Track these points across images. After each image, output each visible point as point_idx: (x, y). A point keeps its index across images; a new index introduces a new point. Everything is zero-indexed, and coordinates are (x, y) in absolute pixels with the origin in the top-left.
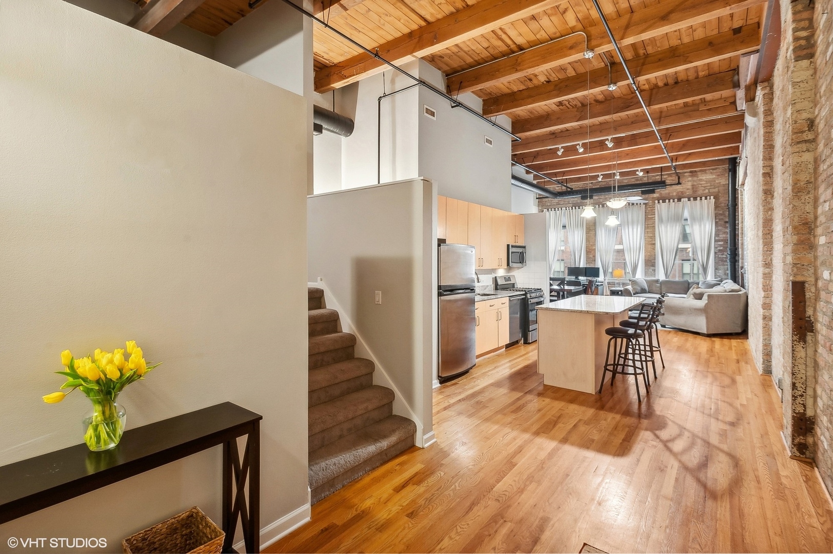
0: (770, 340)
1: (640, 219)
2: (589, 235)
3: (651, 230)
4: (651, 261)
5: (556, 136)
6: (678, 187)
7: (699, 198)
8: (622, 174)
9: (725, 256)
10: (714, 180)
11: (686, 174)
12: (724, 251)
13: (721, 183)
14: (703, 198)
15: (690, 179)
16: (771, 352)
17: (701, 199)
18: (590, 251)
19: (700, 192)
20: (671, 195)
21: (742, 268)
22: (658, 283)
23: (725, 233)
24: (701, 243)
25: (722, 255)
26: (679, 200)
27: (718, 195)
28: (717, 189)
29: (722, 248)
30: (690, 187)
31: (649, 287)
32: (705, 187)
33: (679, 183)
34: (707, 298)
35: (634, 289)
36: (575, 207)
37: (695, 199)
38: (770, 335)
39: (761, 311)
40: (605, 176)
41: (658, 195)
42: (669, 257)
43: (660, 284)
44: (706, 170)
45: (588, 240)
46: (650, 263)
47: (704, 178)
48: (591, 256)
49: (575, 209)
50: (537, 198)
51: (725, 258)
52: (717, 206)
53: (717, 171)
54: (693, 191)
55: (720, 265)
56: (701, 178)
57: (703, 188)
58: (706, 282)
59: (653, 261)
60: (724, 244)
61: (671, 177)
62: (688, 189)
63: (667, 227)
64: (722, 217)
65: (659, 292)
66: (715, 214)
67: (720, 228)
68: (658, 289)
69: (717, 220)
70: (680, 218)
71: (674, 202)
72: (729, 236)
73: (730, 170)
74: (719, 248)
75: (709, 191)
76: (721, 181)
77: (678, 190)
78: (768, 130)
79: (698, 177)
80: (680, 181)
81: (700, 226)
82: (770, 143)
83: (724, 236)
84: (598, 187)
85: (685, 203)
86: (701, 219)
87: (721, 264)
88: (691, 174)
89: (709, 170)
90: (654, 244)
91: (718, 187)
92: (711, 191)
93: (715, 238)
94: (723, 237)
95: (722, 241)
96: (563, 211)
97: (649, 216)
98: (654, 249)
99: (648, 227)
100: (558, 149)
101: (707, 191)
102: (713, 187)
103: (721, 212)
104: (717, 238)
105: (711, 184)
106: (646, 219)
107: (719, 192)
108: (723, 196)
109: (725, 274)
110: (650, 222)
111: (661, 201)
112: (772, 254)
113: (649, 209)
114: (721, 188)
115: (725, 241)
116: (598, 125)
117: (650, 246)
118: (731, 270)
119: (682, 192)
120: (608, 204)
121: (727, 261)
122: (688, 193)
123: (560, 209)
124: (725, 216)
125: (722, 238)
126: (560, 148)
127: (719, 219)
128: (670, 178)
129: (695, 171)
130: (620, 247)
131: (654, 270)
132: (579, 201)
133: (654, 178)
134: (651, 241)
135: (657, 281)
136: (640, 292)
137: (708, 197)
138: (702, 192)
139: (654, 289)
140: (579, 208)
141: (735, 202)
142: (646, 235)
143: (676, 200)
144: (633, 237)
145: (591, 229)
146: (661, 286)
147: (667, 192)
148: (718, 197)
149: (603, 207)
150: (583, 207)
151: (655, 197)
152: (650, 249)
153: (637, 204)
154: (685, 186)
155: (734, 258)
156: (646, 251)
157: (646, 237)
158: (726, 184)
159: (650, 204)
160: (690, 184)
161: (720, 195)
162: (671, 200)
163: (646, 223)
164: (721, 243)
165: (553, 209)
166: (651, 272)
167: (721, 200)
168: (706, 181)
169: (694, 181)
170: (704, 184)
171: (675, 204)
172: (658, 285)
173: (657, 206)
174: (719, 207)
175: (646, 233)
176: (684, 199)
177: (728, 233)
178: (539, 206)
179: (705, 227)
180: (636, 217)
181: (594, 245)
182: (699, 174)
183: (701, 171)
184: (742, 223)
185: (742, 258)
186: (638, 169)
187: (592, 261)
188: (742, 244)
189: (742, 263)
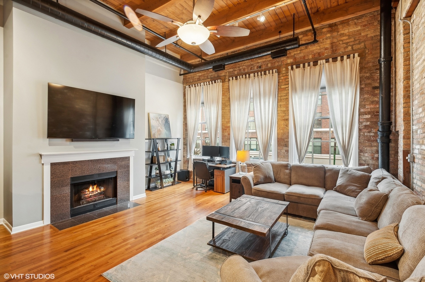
2: (224, 111)
3: (284, 103)
4: (284, 139)
7: (339, 58)
9: (373, 134)
10: (359, 32)
11: (325, 30)
12: (372, 127)
13: (369, 36)
14: (345, 57)
15: (329, 35)
17: (342, 60)
19: (341, 51)
20: (306, 58)
21: (406, 153)
22: (287, 169)
23: (372, 102)
25: (369, 132)
26: (315, 64)
27: (364, 51)
28: (363, 44)
29: (368, 123)
30: (328, 46)
31: (275, 173)
32: (347, 43)
33: (315, 41)
35: (256, 177)
37: (335, 60)
42: (303, 135)
43: (291, 170)
45: (223, 117)
46: (283, 142)
47: (346, 31)
48: (226, 134)
49: (212, 84)
50: (180, 75)
51: (373, 136)
52: (362, 69)
54: (333, 51)
55: (366, 146)
56: (342, 32)
57: (345, 45)
58: (349, 173)
59: (286, 140)
60: (371, 118)
61: (307, 35)
62: (326, 49)
63: (300, 98)
64: (369, 81)
65: (288, 181)
66: (360, 78)
67: (366, 96)
68: (287, 177)
69: (363, 86)
70: (316, 85)
71: (309, 65)
72: (379, 106)
73: (382, 10)
74: (364, 124)
75: (352, 48)
76: (369, 33)
77: (315, 52)
79: (338, 32)
80: (317, 39)
81: (341, 94)
83: (372, 106)
85: (322, 66)
86: (343, 82)
87: (367, 144)
89: (353, 19)
90: (287, 120)
91: (364, 41)
92: (355, 47)
93: (359, 110)
94: (371, 109)
95: (369, 113)
96: (202, 86)
97: (282, 87)
98: (287, 125)
99: (281, 100)
101: (350, 48)
103: (368, 75)
104: (362, 110)
105: (354, 38)
106: (279, 89)
107: (366, 48)
108: (371, 53)
109: (373, 158)
110: (283, 93)
111: (294, 67)
113: (282, 78)
114: (368, 43)
115: (374, 114)
117: (283, 122)
118: (383, 153)
119: (319, 54)
121: (377, 141)
122: (327, 53)
123: (199, 84)
124: (374, 80)
125: (369, 110)
127: (366, 85)
128: (306, 38)
129: (335, 24)
131: (287, 151)
134: (284, 116)
135: (286, 166)
136: (262, 181)
137: (352, 55)
138: (343, 51)
139: (282, 176)
140: (215, 82)
142: (279, 109)
143: (312, 63)
144: (265, 111)
145: (227, 104)
146: (290, 173)
147: (302, 55)
148: (364, 54)
149: (236, 79)
150: (219, 80)
151: (289, 64)
152: (283, 126)
153: (269, 73)
154: (322, 46)
155: (388, 137)
156: (279, 128)
157: (279, 112)
158: (375, 36)
159: (284, 72)
160: (328, 41)
161: (367, 51)
162: (306, 64)
163: (279, 95)
164: (369, 116)
165: (193, 85)
166: (284, 153)
167: (369, 57)
168: (349, 36)
169: (333, 37)
170: (347, 39)
171: (311, 68)
172: (287, 171)
173: (291, 73)
174: (365, 68)
175: (279, 106)
176: (322, 61)
177: (377, 102)
178: (183, 83)
179: (347, 94)
180: (268, 88)
181: (229, 122)
182: (340, 27)
183: (342, 23)
184: (408, 78)
185: (408, 137)
186: (260, 13)
187: (227, 139)
188: (407, 114)
189: (408, 145)
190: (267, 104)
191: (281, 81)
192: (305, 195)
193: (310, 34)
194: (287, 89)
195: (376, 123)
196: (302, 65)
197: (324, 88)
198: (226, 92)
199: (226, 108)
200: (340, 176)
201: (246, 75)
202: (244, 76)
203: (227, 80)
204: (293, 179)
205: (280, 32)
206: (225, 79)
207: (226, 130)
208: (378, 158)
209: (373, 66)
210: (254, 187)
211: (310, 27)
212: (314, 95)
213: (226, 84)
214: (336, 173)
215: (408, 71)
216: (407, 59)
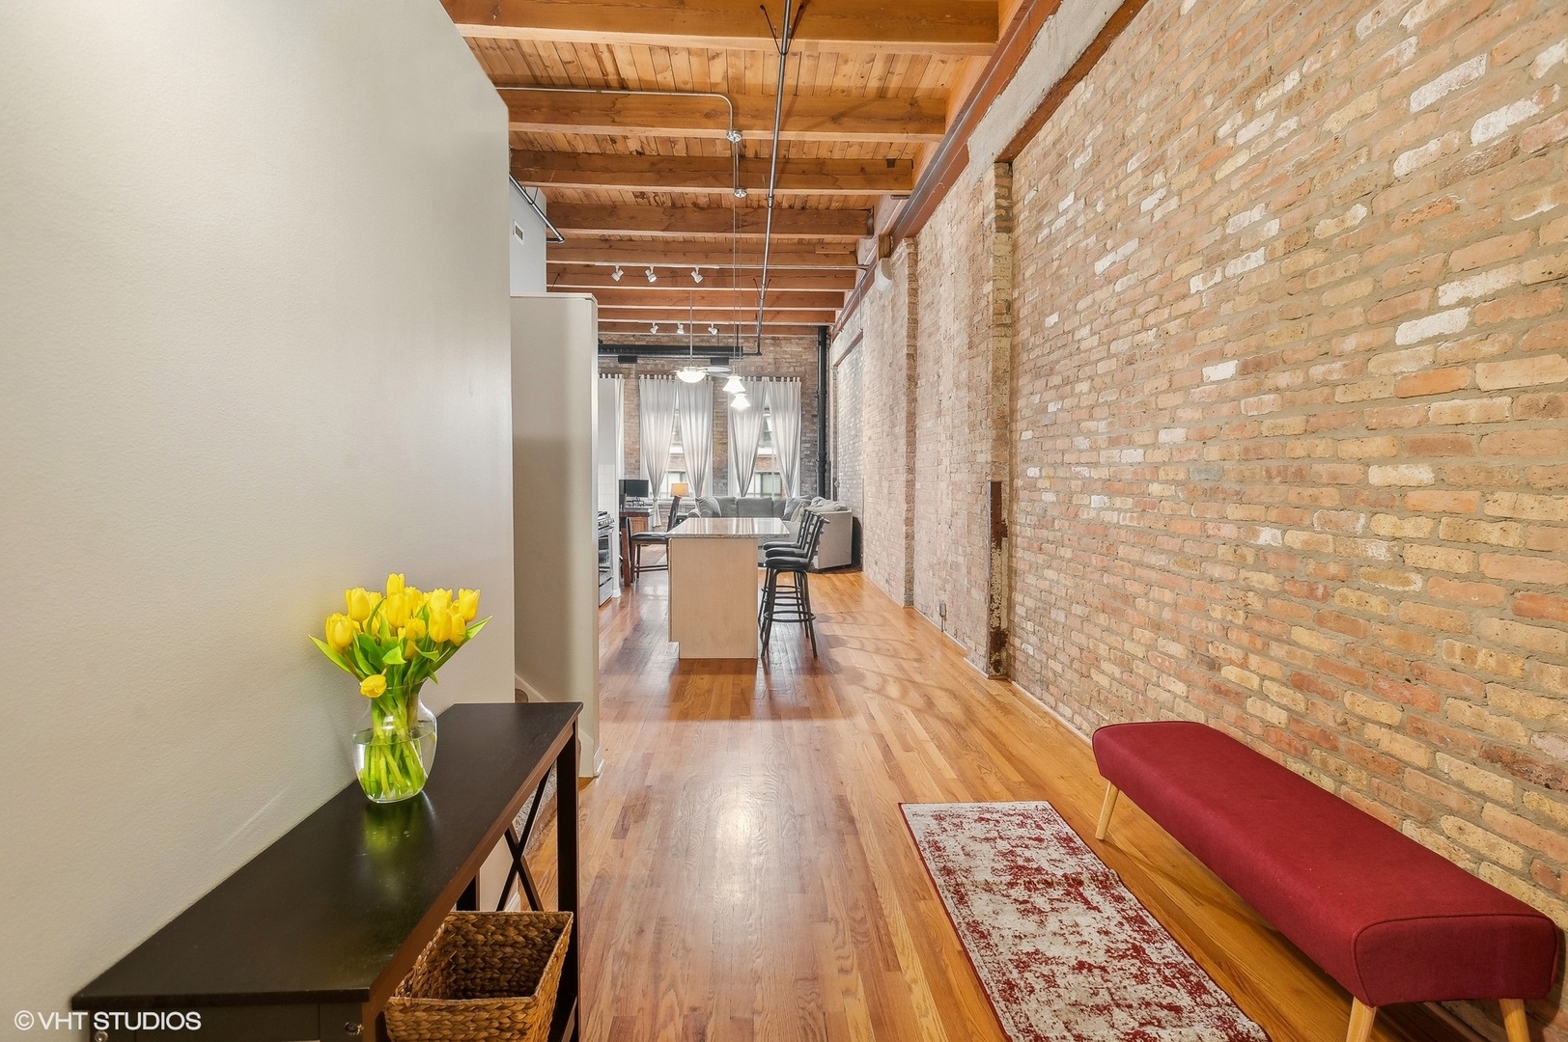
0: (912, 564)
1: (707, 406)
4: (721, 469)
5: (611, 246)
6: (757, 359)
7: (782, 379)
8: (686, 327)
9: (812, 464)
10: (800, 355)
11: (767, 341)
12: (811, 457)
13: (810, 360)
14: (788, 379)
15: (772, 348)
16: (913, 578)
17: (785, 381)
18: (632, 453)
19: (784, 370)
20: (749, 369)
21: (835, 480)
22: (734, 504)
23: (812, 431)
24: (785, 445)
25: (809, 462)
26: (759, 379)
27: (805, 377)
28: (803, 368)
29: (808, 453)
30: (771, 361)
31: (722, 509)
32: (789, 363)
33: (759, 354)
36: (607, 375)
37: (779, 379)
38: (912, 557)
39: (904, 528)
40: (662, 328)
41: (732, 368)
42: (745, 464)
43: (737, 504)
44: (791, 339)
46: (720, 472)
47: (788, 349)
49: (607, 378)
51: (812, 466)
52: (803, 393)
53: (804, 342)
54: (776, 368)
55: (806, 477)
56: (785, 349)
57: (788, 365)
59: (724, 470)
60: (811, 447)
61: (749, 342)
62: (769, 364)
63: (742, 419)
64: (809, 409)
66: (802, 404)
67: (806, 423)
68: (734, 512)
69: (804, 413)
71: (752, 380)
72: (816, 435)
73: (820, 346)
74: (805, 453)
75: (794, 370)
76: (809, 357)
77: (758, 364)
78: (912, 300)
79: (781, 348)
80: (760, 350)
81: (784, 419)
82: (914, 317)
83: (811, 435)
84: (644, 343)
85: (766, 384)
86: (786, 407)
87: (807, 472)
88: (773, 341)
89: (794, 338)
90: (726, 444)
91: (806, 365)
92: (798, 369)
93: (801, 438)
95: (809, 442)
97: (718, 400)
98: (726, 451)
99: (717, 417)
100: (613, 270)
101: (792, 369)
102: (798, 364)
103: (808, 402)
104: (803, 438)
105: (797, 359)
106: (715, 403)
107: (807, 373)
108: (810, 381)
109: (812, 488)
110: (720, 409)
112: (915, 456)
113: (718, 388)
114: (809, 368)
115: (812, 442)
116: (681, 242)
117: (720, 447)
118: (819, 483)
119: (762, 367)
120: (679, 374)
121: (814, 471)
122: (770, 369)
124: (812, 408)
125: (809, 438)
126: (617, 268)
127: (806, 411)
128: (748, 344)
129: (779, 339)
130: (678, 450)
131: (726, 484)
132: (612, 365)
133: (725, 340)
134: (721, 439)
135: (732, 500)
137: (794, 379)
138: (786, 371)
139: (729, 512)
140: (613, 377)
141: (825, 387)
142: (715, 429)
143: (755, 378)
144: (696, 430)
145: (635, 414)
146: (737, 508)
147: (742, 363)
148: (804, 379)
149: (652, 378)
150: (620, 375)
152: (720, 451)
154: (766, 359)
155: (824, 466)
156: (714, 454)
157: (716, 434)
158: (813, 362)
159: (720, 381)
160: (772, 356)
161: (807, 377)
162: (749, 378)
163: (715, 410)
164: (808, 445)
166: (723, 487)
167: (809, 387)
168: (791, 355)
169: (777, 353)
170: (789, 359)
171: (754, 382)
172: (734, 506)
174: (806, 394)
175: (714, 426)
176: (765, 378)
177: (815, 431)
179: (790, 420)
181: (639, 441)
182: (782, 342)
183: (785, 339)
184: (836, 417)
185: (836, 467)
186: (712, 323)
187: (635, 469)
188: (835, 447)
189: (836, 473)
190: (700, 421)
191: (716, 392)
194: (724, 404)
195: (815, 452)
197: (767, 410)
198: (633, 395)
199: (633, 420)
200: (786, 505)
201: (668, 376)
202: (665, 376)
203: (633, 376)
204: (742, 513)
206: (629, 374)
208: (815, 487)
209: (812, 393)
213: (634, 382)
214: (783, 504)
215: (836, 412)
216: (836, 401)
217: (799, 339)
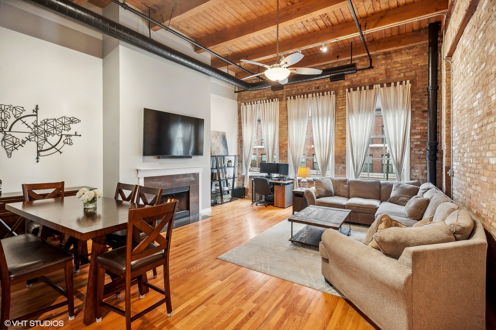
2: (282, 129)
3: (342, 123)
4: (341, 157)
6: (371, 72)
7: (393, 84)
9: (422, 153)
10: (410, 61)
11: (379, 57)
12: (422, 147)
13: (419, 65)
14: (398, 83)
15: (383, 62)
17: (395, 85)
18: (283, 146)
19: (395, 77)
20: (363, 82)
21: (448, 168)
22: (346, 184)
23: (422, 124)
24: (395, 136)
25: (419, 151)
26: (371, 87)
27: (415, 79)
28: (414, 72)
29: (419, 143)
30: (383, 72)
31: (335, 188)
32: (400, 70)
33: (371, 67)
34: (410, 261)
35: (318, 191)
37: (389, 85)
41: (349, 83)
42: (360, 152)
43: (349, 184)
45: (280, 135)
46: (340, 159)
47: (399, 60)
48: (284, 151)
49: (269, 102)
50: (235, 92)
51: (422, 155)
52: (413, 93)
53: (414, 50)
54: (387, 76)
55: (416, 164)
56: (396, 60)
57: (398, 72)
58: (401, 186)
59: (343, 158)
60: (421, 138)
61: (363, 61)
62: (381, 74)
63: (357, 118)
64: (419, 105)
65: (347, 195)
66: (412, 102)
67: (416, 118)
68: (346, 191)
69: (414, 110)
70: (372, 108)
71: (365, 89)
72: (428, 128)
73: (430, 45)
74: (415, 143)
75: (405, 75)
76: (419, 62)
77: (370, 76)
79: (392, 59)
80: (373, 65)
81: (394, 116)
83: (422, 128)
85: (377, 89)
86: (396, 106)
87: (417, 162)
89: (405, 49)
90: (345, 138)
91: (415, 69)
92: (407, 74)
93: (411, 131)
95: (419, 134)
96: (258, 104)
97: (340, 108)
98: (344, 144)
99: (338, 119)
101: (402, 75)
102: (409, 70)
103: (418, 100)
104: (413, 131)
105: (407, 66)
106: (337, 109)
107: (416, 75)
108: (421, 80)
109: (422, 174)
110: (341, 114)
111: (351, 89)
113: (340, 99)
114: (418, 71)
115: (423, 134)
117: (340, 141)
118: (430, 169)
119: (374, 78)
121: (426, 159)
122: (382, 78)
123: (255, 102)
124: (423, 104)
125: (419, 131)
127: (416, 108)
128: (362, 63)
129: (389, 53)
131: (344, 168)
133: (344, 64)
134: (341, 135)
135: (345, 181)
136: (324, 194)
137: (404, 82)
138: (396, 77)
139: (342, 190)
140: (272, 101)
141: (437, 84)
142: (336, 128)
143: (368, 87)
144: (323, 130)
145: (284, 122)
146: (349, 188)
147: (358, 78)
148: (415, 81)
149: (295, 98)
150: (276, 99)
151: (346, 86)
152: (340, 144)
153: (327, 94)
154: (377, 71)
155: (435, 155)
156: (336, 146)
157: (337, 131)
158: (424, 65)
159: (341, 94)
160: (383, 68)
161: (418, 79)
162: (363, 88)
163: (337, 115)
164: (419, 137)
165: (249, 103)
166: (341, 170)
167: (419, 84)
168: (402, 64)
169: (387, 64)
170: (399, 67)
171: (367, 91)
172: (346, 186)
173: (348, 95)
174: (416, 93)
175: (336, 125)
176: (377, 85)
177: (426, 124)
178: (238, 100)
179: (400, 116)
180: (326, 108)
181: (286, 140)
182: (393, 55)
183: (396, 51)
184: (449, 107)
185: (449, 156)
186: (323, 44)
187: (285, 157)
188: (449, 137)
189: (449, 162)
190: (325, 123)
191: (338, 102)
192: (364, 205)
193: (366, 59)
194: (344, 110)
195: (425, 142)
196: (358, 88)
197: (379, 110)
198: (284, 110)
199: (284, 126)
200: (393, 189)
201: (304, 95)
202: (302, 96)
203: (284, 99)
204: (352, 192)
205: (338, 57)
206: (282, 98)
207: (283, 147)
208: (426, 174)
209: (423, 92)
210: (316, 200)
211: (367, 54)
212: (369, 116)
213: (284, 103)
214: (390, 187)
215: (449, 102)
216: (449, 91)
217: (410, 48)
